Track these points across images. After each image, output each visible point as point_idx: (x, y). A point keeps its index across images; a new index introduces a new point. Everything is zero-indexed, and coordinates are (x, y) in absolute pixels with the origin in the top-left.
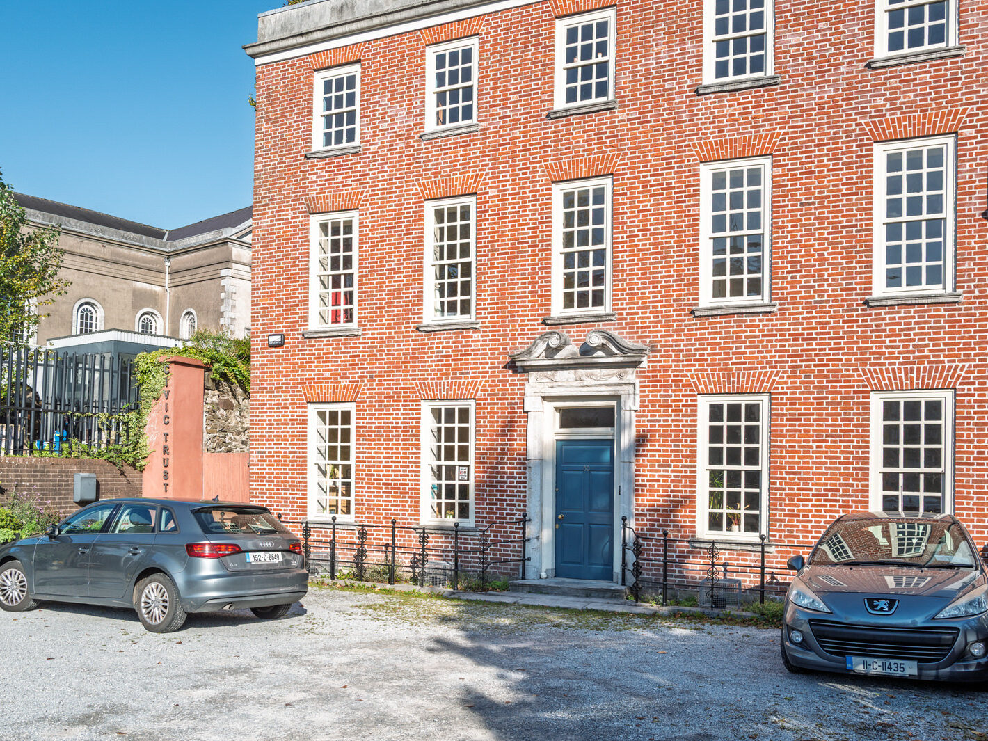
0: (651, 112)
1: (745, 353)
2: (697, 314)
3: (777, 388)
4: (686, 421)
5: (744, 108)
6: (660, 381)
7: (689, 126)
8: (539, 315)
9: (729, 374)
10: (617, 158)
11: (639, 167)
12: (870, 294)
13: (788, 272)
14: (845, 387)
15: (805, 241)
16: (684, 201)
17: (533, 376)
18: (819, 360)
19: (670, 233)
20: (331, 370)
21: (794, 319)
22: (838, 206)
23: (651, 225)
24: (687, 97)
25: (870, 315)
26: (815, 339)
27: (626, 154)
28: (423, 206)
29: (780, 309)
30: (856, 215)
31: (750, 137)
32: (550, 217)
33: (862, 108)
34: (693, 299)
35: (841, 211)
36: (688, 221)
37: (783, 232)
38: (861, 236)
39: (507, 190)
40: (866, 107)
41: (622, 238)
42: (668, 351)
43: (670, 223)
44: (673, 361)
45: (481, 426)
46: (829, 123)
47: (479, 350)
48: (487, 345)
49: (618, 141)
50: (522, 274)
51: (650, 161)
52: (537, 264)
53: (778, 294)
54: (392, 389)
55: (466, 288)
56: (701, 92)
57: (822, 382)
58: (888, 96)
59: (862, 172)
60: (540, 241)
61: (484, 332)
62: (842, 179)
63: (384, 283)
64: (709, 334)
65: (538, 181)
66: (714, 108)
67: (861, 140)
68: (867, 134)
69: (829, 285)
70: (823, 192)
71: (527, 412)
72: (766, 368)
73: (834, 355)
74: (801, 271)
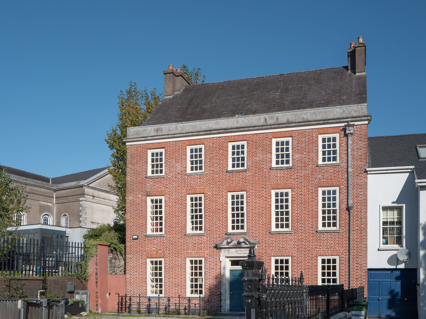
0: (257, 173)
1: (285, 245)
2: (271, 233)
3: (293, 255)
4: (268, 264)
5: (284, 175)
6: (261, 252)
7: (268, 178)
8: (224, 232)
9: (280, 251)
10: (248, 186)
11: (254, 189)
12: (318, 229)
13: (296, 222)
14: (311, 255)
15: (301, 213)
16: (267, 200)
17: (223, 250)
18: (305, 247)
19: (263, 209)
20: (155, 247)
21: (298, 235)
22: (309, 204)
23: (258, 206)
24: (268, 170)
25: (318, 235)
26: (303, 241)
27: (250, 185)
28: (186, 196)
29: (294, 233)
30: (314, 207)
31: (285, 183)
32: (228, 202)
33: (315, 177)
34: (270, 229)
35: (310, 206)
36: (268, 206)
37: (295, 211)
38: (315, 213)
39: (214, 193)
40: (316, 177)
41: (249, 210)
42: (263, 243)
43: (263, 206)
44: (264, 247)
45: (206, 266)
46: (307, 181)
47: (205, 242)
48: (208, 240)
49: (248, 181)
50: (219, 219)
51: (257, 188)
52: (224, 216)
53: (293, 228)
54: (177, 254)
55: (201, 223)
56: (271, 169)
57: (305, 253)
58: (322, 175)
59: (315, 195)
60: (224, 209)
61: (207, 236)
62: (310, 197)
63: (174, 220)
64: (275, 239)
65: (224, 191)
66: (275, 174)
67: (315, 186)
68: (317, 185)
69: (307, 226)
70: (305, 200)
71: (221, 261)
72: (290, 249)
73: (308, 246)
74: (299, 222)
